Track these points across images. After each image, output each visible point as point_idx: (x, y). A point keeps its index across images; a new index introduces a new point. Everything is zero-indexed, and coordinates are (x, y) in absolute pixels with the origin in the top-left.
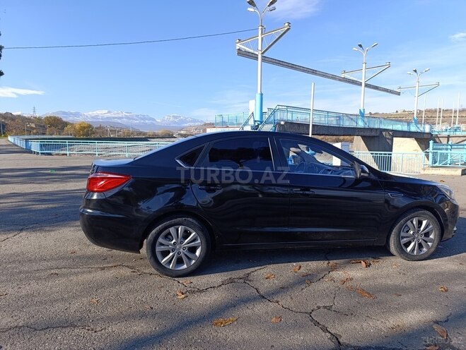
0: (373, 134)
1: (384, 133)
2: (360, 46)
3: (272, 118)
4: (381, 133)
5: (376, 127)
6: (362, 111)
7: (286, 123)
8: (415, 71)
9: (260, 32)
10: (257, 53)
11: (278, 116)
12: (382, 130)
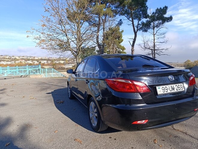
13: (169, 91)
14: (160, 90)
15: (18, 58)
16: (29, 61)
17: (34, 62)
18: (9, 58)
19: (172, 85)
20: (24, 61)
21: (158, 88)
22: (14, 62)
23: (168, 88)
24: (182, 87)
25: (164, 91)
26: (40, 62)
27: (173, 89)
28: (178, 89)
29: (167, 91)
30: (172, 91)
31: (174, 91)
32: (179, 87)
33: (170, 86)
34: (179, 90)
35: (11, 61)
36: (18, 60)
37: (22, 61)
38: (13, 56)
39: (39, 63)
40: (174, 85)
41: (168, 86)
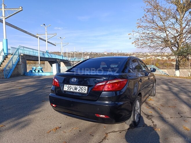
0: (54, 60)
1: (57, 60)
2: (44, 24)
3: (17, 52)
4: (56, 60)
5: (54, 58)
6: (47, 51)
7: (24, 55)
8: (61, 38)
9: (3, 7)
10: (2, 18)
11: (20, 51)
12: (56, 59)
13: (72, 90)
14: (66, 88)
15: (149, 54)
16: (159, 57)
17: (164, 57)
18: (142, 55)
19: (76, 86)
20: (154, 57)
21: (66, 86)
22: (145, 58)
23: (72, 87)
24: (85, 90)
25: (68, 89)
26: (170, 58)
27: (76, 89)
28: (80, 90)
29: (70, 89)
30: (74, 91)
31: (76, 91)
32: (81, 89)
33: (74, 86)
34: (81, 92)
35: (143, 57)
36: (149, 56)
37: (152, 57)
38: (146, 53)
39: (168, 59)
40: (78, 87)
41: (72, 86)
